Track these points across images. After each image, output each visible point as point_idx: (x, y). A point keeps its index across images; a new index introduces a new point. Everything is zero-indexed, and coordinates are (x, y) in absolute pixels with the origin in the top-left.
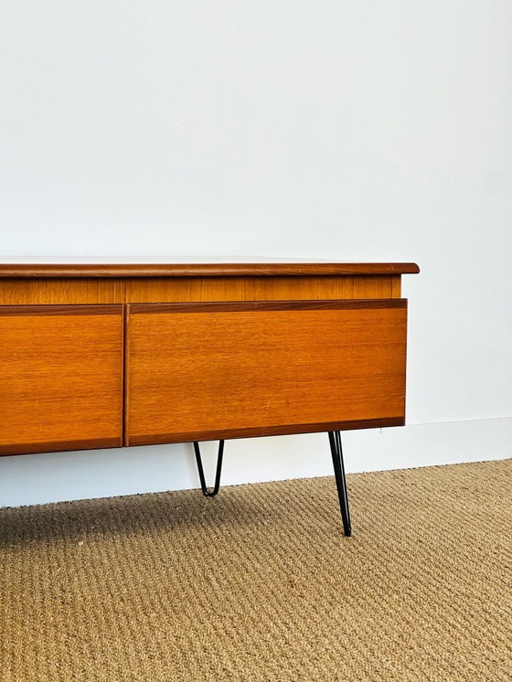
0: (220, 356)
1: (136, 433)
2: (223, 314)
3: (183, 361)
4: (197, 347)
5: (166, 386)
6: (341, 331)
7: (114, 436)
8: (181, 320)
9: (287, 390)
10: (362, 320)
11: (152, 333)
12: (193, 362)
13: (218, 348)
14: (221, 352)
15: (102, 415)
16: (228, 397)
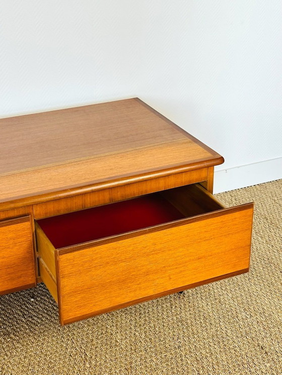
0: (123, 264)
1: (68, 317)
2: (124, 241)
3: (98, 272)
4: (108, 263)
5: (87, 289)
6: (207, 231)
7: (31, 283)
8: (95, 250)
9: (169, 272)
10: (222, 222)
11: (75, 262)
12: (105, 271)
13: (122, 260)
14: (124, 262)
15: (22, 275)
16: (130, 284)
